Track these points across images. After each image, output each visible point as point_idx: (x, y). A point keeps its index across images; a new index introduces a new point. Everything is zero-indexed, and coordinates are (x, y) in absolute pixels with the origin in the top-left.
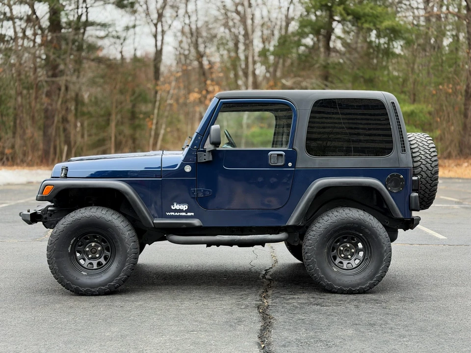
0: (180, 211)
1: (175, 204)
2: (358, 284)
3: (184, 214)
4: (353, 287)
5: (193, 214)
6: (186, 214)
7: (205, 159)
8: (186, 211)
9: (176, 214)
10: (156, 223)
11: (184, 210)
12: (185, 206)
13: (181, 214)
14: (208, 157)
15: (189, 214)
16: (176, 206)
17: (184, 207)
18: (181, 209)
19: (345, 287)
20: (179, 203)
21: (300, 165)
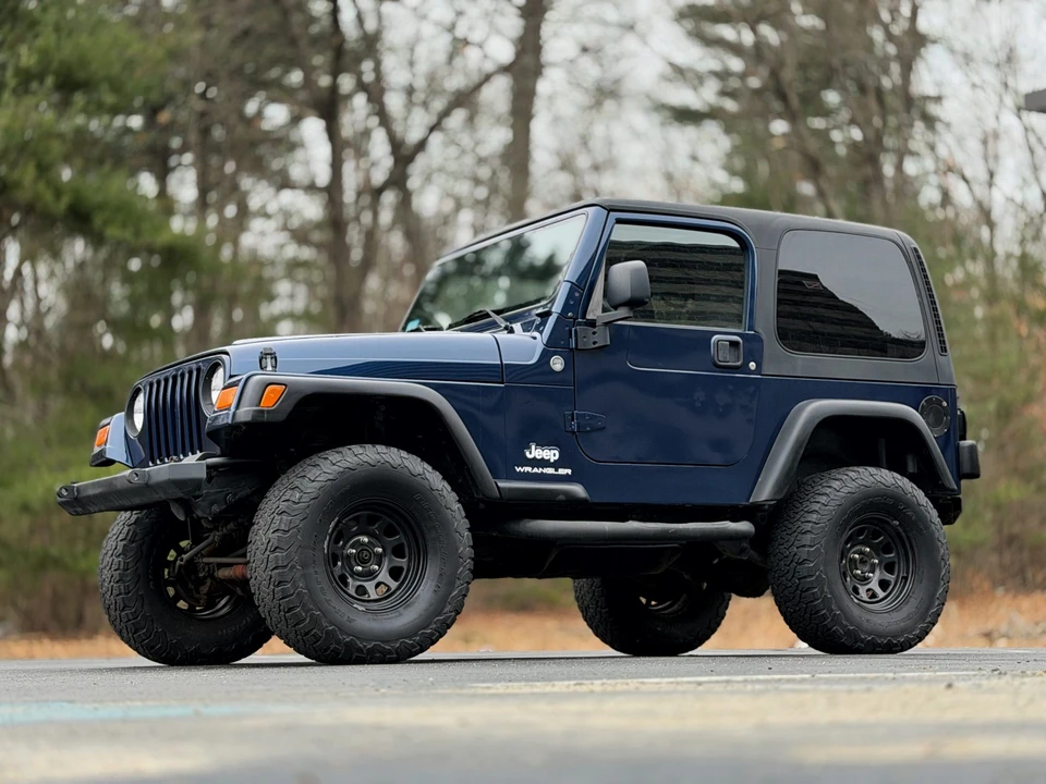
0: (544, 463)
1: (533, 447)
2: (903, 631)
3: (550, 471)
4: (895, 637)
5: (569, 471)
6: (556, 470)
7: (595, 343)
8: (556, 465)
9: (536, 470)
10: (504, 489)
11: (552, 461)
12: (553, 452)
13: (546, 470)
14: (602, 338)
15: (562, 471)
16: (535, 452)
17: (552, 454)
18: (546, 458)
19: (880, 636)
20: (541, 444)
21: (768, 369)
